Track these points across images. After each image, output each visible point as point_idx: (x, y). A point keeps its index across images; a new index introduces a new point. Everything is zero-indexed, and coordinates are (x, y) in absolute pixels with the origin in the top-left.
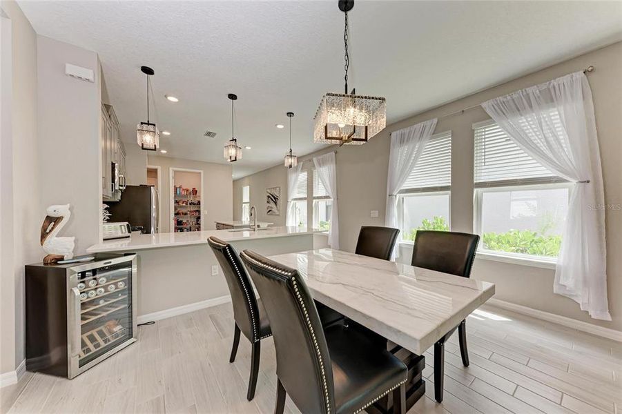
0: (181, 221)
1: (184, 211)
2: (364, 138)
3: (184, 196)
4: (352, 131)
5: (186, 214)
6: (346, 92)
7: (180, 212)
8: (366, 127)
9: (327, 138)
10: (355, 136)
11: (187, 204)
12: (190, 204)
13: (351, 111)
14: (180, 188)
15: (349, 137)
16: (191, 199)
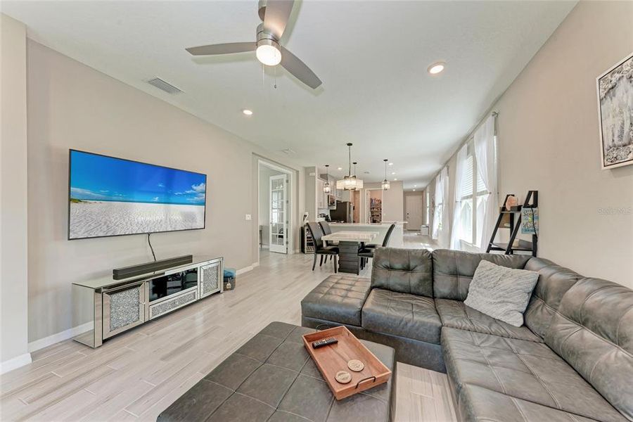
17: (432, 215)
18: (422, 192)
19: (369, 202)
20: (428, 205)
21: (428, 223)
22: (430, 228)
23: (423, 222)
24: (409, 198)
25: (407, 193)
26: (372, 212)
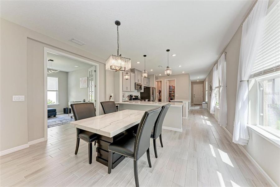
2: (124, 70)
3: (173, 89)
4: (120, 68)
6: (118, 55)
8: (125, 67)
9: (111, 69)
10: (121, 69)
13: (120, 61)
15: (119, 70)
17: (210, 95)
18: (203, 82)
19: (168, 88)
20: (207, 90)
21: (207, 100)
22: (208, 104)
23: (204, 100)
24: (195, 86)
25: (193, 83)
26: (170, 94)
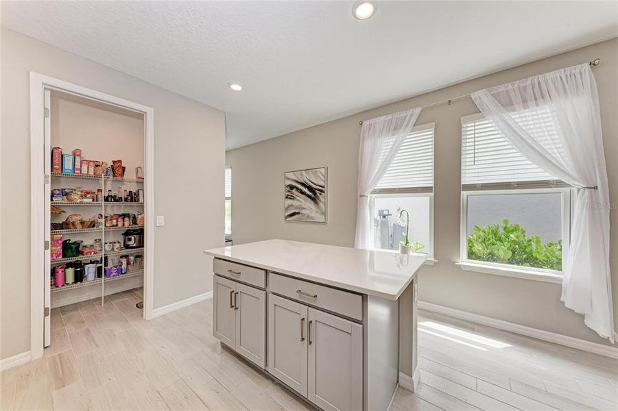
0: (77, 244)
1: (88, 217)
3: (86, 178)
5: (93, 224)
7: (75, 219)
11: (95, 199)
12: (106, 199)
14: (75, 154)
16: (109, 186)
